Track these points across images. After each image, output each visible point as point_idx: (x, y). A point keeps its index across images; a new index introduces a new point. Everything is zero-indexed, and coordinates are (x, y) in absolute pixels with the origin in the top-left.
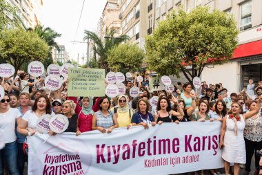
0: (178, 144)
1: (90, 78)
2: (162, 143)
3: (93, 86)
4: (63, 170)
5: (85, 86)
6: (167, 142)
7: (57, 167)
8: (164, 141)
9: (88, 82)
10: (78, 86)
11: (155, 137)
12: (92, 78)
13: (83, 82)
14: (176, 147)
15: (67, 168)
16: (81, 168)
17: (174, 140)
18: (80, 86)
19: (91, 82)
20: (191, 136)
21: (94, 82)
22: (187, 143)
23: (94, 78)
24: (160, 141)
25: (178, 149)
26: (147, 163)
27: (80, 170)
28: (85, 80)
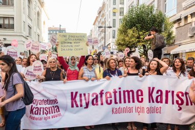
0: (142, 95)
1: (75, 41)
2: (126, 93)
3: (78, 48)
4: (45, 111)
5: (71, 48)
6: (131, 93)
7: (41, 108)
8: (128, 92)
9: (73, 44)
10: (65, 48)
11: (120, 88)
12: (77, 41)
13: (69, 44)
14: (140, 98)
15: (48, 110)
16: (59, 111)
17: (138, 91)
18: (68, 48)
19: (76, 44)
20: (153, 88)
21: (78, 44)
22: (150, 95)
24: (124, 92)
25: (142, 99)
26: (114, 111)
28: (71, 43)
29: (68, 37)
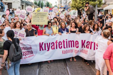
1: (41, 16)
3: (42, 20)
5: (39, 20)
6: (72, 42)
8: (71, 41)
9: (40, 18)
10: (36, 20)
11: (67, 40)
12: (42, 16)
13: (38, 18)
14: (77, 45)
15: (26, 53)
16: (33, 53)
17: (76, 41)
18: (37, 20)
19: (41, 18)
20: (85, 41)
21: (42, 18)
22: (83, 44)
23: (43, 16)
24: (69, 41)
26: (64, 52)
27: (32, 54)
28: (39, 17)
29: (37, 14)
